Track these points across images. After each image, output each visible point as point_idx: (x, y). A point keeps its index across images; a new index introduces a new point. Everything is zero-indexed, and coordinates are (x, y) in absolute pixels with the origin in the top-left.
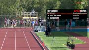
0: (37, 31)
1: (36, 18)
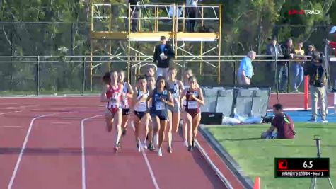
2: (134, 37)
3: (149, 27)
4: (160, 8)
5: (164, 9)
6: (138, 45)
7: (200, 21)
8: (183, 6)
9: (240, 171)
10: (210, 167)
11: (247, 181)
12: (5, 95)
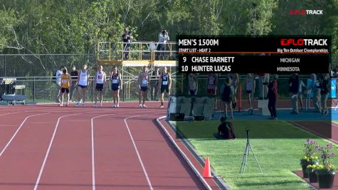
2: (126, 64)
3: (136, 57)
4: (143, 45)
5: (145, 45)
6: (128, 69)
7: (169, 53)
8: (158, 43)
9: (195, 151)
10: (176, 149)
11: (201, 158)
12: (41, 102)
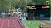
0: (22, 20)
1: (21, 12)
